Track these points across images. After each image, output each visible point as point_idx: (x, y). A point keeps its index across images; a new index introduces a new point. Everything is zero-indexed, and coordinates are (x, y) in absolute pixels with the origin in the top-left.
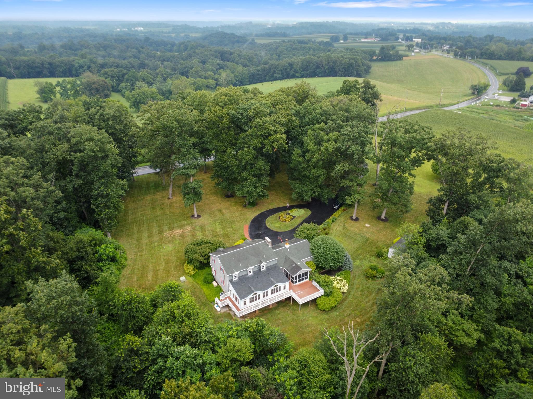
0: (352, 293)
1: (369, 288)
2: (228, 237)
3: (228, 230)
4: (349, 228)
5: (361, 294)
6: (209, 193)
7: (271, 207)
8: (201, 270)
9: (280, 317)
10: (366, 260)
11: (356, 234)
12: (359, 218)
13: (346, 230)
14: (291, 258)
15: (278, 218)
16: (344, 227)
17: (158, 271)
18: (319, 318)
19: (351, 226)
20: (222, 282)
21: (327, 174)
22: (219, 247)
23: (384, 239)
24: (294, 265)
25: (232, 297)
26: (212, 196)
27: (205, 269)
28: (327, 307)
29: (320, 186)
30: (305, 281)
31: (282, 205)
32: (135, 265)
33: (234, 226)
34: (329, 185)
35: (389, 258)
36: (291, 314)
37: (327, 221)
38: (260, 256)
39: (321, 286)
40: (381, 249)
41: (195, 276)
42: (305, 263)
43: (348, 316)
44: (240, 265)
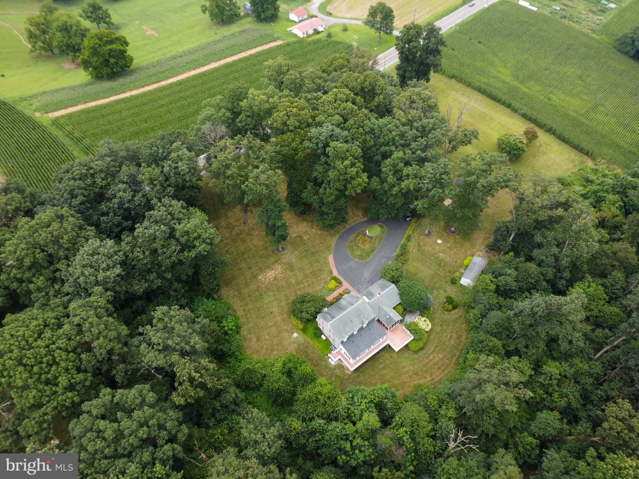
0: (434, 329)
1: (446, 321)
4: (423, 248)
5: (441, 329)
7: (347, 225)
10: (441, 289)
11: (430, 256)
12: (431, 231)
13: (421, 251)
14: (384, 308)
15: (357, 242)
16: (419, 247)
18: (411, 359)
19: (425, 245)
20: (329, 334)
23: (455, 259)
24: (388, 316)
25: (343, 353)
28: (416, 349)
30: (396, 325)
31: (356, 220)
32: (248, 323)
33: (319, 259)
35: (461, 285)
36: (389, 357)
37: (403, 241)
38: (361, 316)
39: (411, 333)
40: (454, 273)
41: (304, 330)
42: (394, 308)
43: (432, 353)
44: (347, 328)
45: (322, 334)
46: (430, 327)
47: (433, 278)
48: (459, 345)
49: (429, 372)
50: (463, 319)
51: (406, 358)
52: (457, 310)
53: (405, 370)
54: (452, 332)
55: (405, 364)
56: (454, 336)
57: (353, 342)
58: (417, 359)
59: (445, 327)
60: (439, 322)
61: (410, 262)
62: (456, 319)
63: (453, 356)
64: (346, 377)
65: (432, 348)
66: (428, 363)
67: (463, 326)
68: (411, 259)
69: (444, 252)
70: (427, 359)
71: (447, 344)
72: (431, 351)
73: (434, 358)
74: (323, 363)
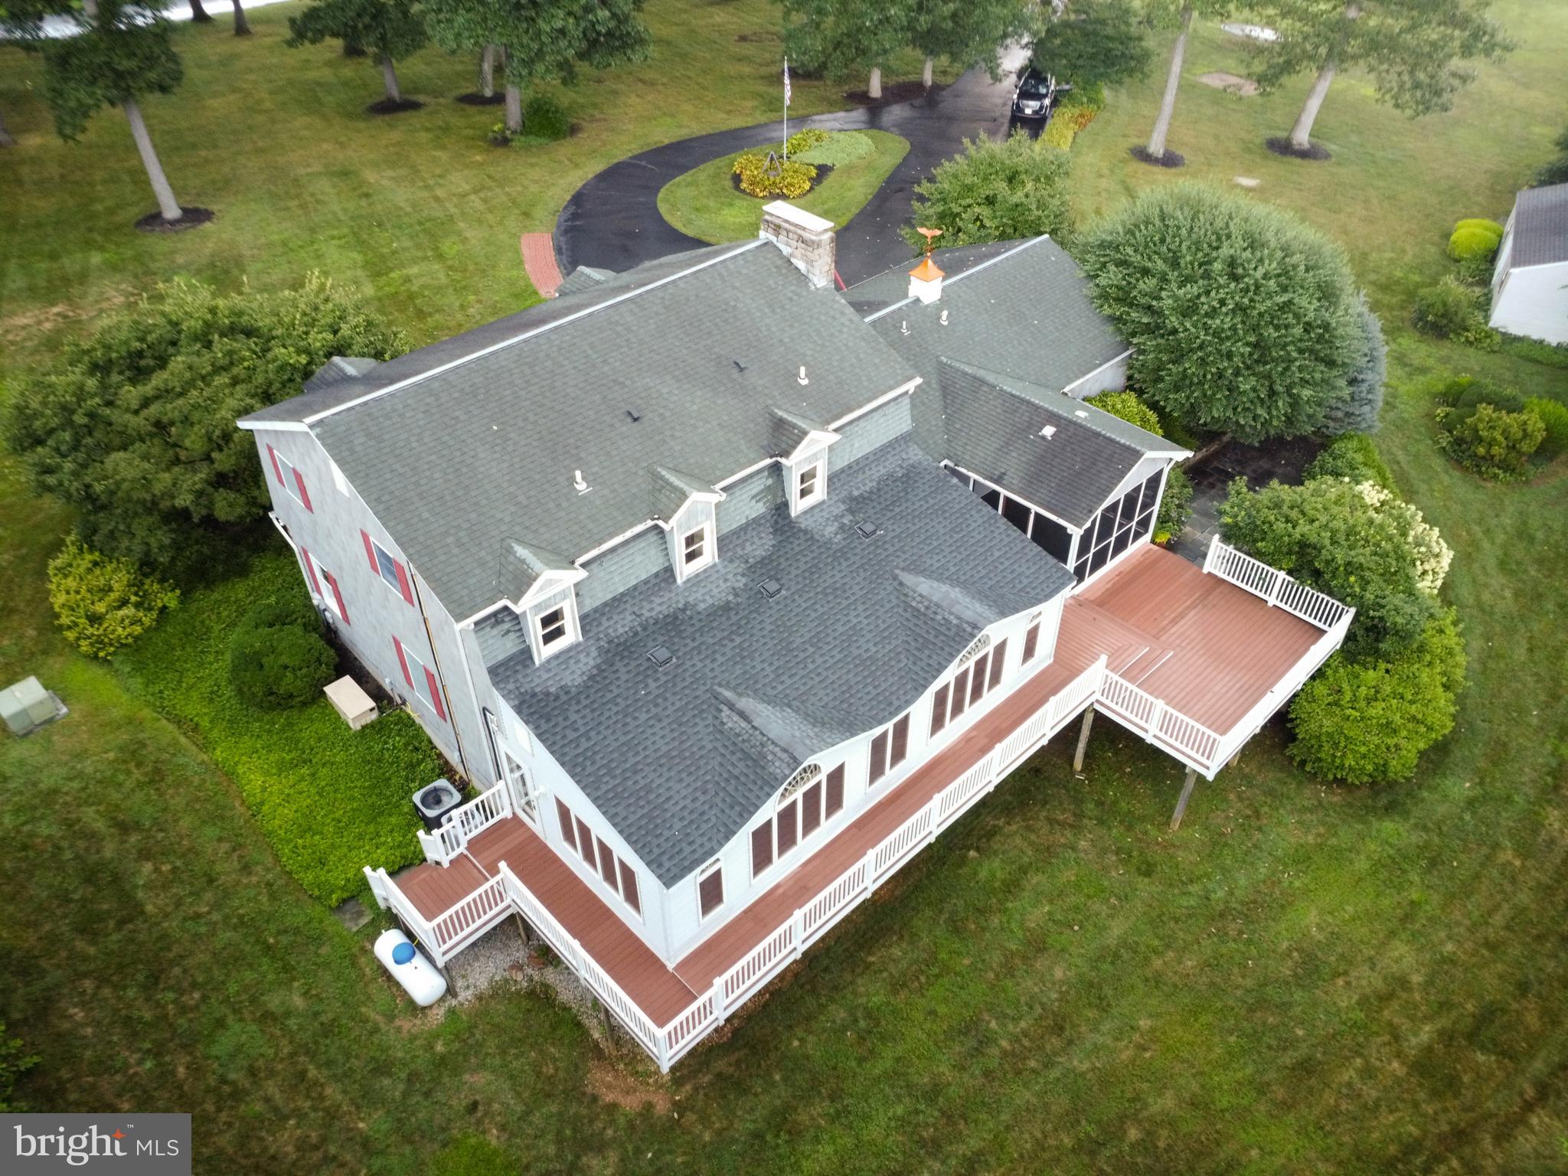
2: (421, 314)
3: (414, 270)
7: (663, 134)
8: (210, 584)
9: (1037, 915)
12: (1178, 152)
14: (991, 378)
15: (728, 184)
18: (1362, 865)
20: (418, 678)
22: (341, 350)
24: (1048, 431)
25: (547, 829)
27: (244, 571)
30: (1133, 548)
31: (720, 121)
33: (450, 247)
35: (1508, 338)
36: (1113, 871)
38: (754, 379)
44: (581, 486)
45: (347, 664)
55: (1313, 924)
58: (1431, 860)
74: (298, 1002)
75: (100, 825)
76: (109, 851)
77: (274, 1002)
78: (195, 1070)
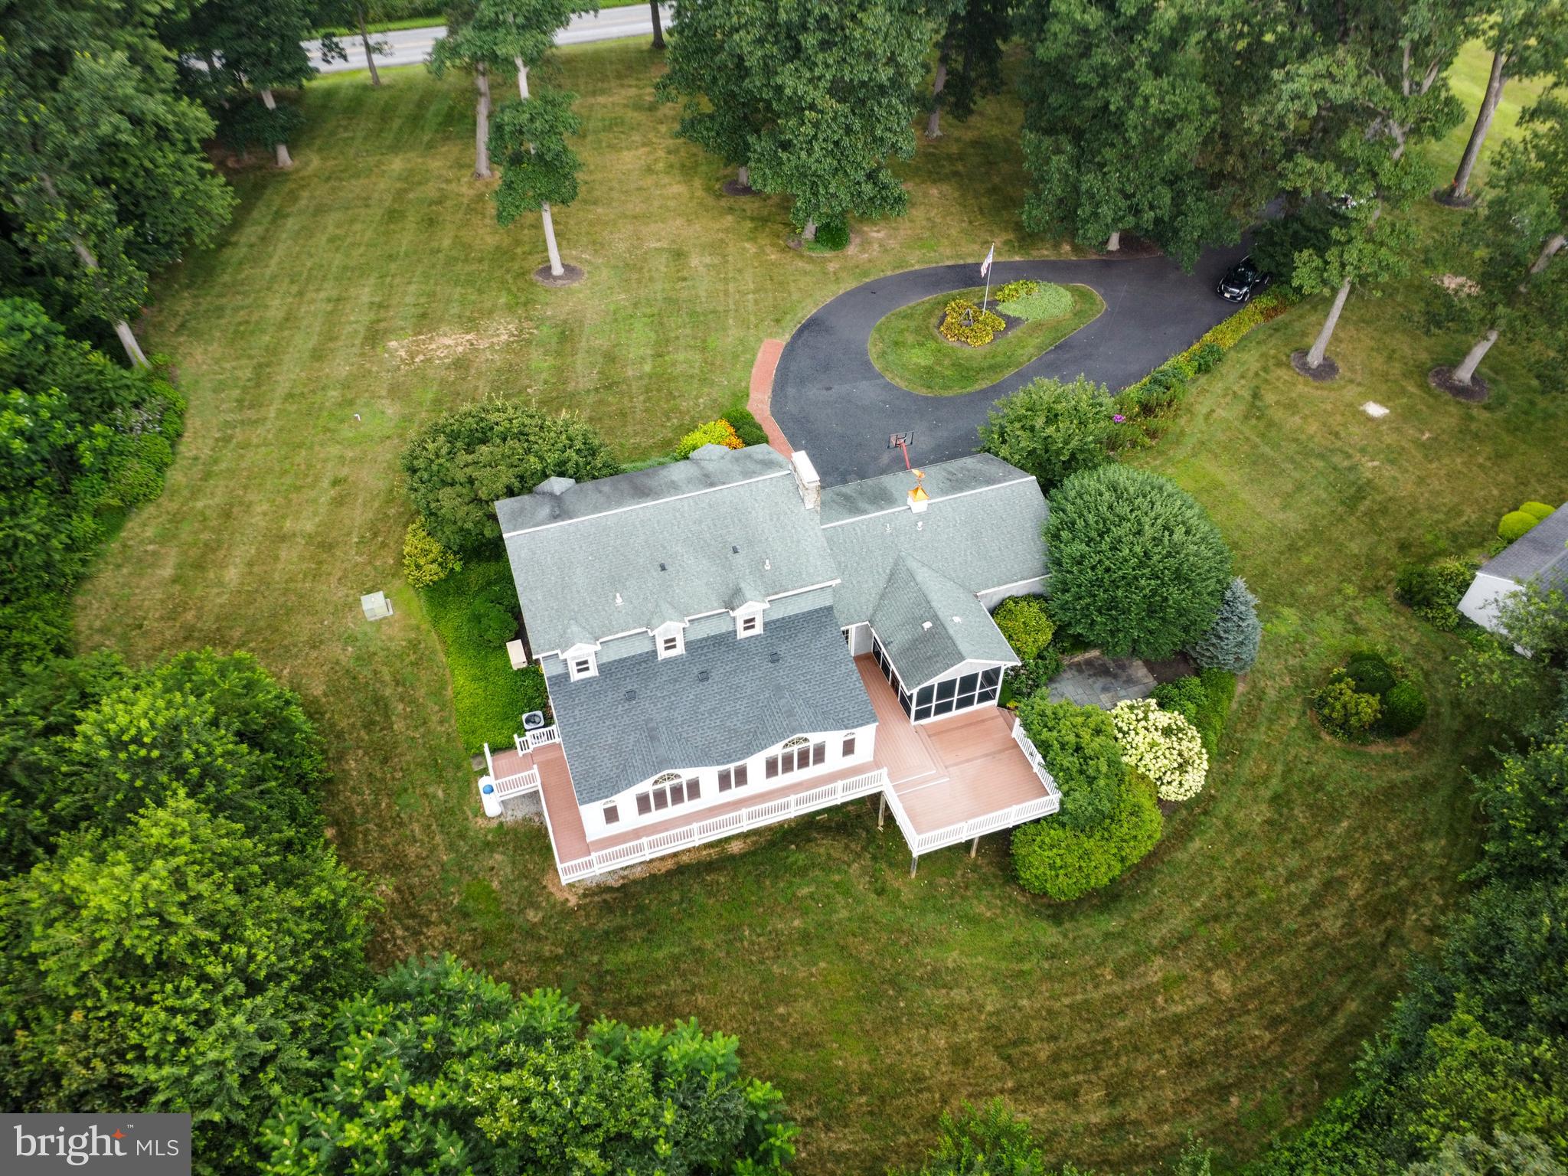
0: (1224, 809)
1: (1320, 788)
4: (1277, 414)
5: (1269, 822)
6: (661, 166)
9: (805, 891)
10: (1332, 611)
11: (1307, 453)
12: (1339, 364)
13: (1261, 425)
14: (920, 577)
16: (1255, 408)
17: (283, 538)
19: (1292, 407)
21: (1223, 113)
23: (1449, 499)
24: (928, 625)
26: (666, 180)
28: (1062, 886)
29: (1172, 180)
30: (976, 707)
32: (195, 493)
33: (713, 341)
34: (1221, 175)
35: (1465, 623)
36: (862, 885)
37: (1179, 360)
38: (739, 559)
39: (1050, 766)
40: (1428, 559)
41: (439, 593)
42: (993, 612)
43: (1166, 949)
44: (619, 600)
45: (520, 634)
46: (1195, 780)
47: (1292, 548)
48: (1377, 955)
49: (1109, 1069)
50: (1434, 805)
51: (973, 920)
52: (1404, 747)
53: (938, 998)
54: (1345, 859)
55: (952, 957)
56: (1355, 888)
57: (631, 696)
58: (1053, 954)
59: (1301, 815)
60: (1266, 779)
61: (1180, 453)
62: (1390, 792)
63: (1308, 1019)
64: (533, 916)
65: (1179, 920)
66: (1116, 1006)
67: (1428, 846)
68: (1190, 442)
69: (1394, 456)
70: (1120, 973)
71: (1290, 923)
72: (1159, 933)
73: (1167, 984)
74: (440, 793)
75: (387, 678)
76: (388, 692)
77: (431, 790)
78: (389, 806)
